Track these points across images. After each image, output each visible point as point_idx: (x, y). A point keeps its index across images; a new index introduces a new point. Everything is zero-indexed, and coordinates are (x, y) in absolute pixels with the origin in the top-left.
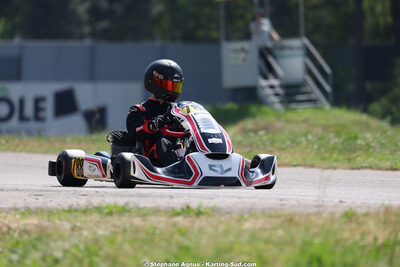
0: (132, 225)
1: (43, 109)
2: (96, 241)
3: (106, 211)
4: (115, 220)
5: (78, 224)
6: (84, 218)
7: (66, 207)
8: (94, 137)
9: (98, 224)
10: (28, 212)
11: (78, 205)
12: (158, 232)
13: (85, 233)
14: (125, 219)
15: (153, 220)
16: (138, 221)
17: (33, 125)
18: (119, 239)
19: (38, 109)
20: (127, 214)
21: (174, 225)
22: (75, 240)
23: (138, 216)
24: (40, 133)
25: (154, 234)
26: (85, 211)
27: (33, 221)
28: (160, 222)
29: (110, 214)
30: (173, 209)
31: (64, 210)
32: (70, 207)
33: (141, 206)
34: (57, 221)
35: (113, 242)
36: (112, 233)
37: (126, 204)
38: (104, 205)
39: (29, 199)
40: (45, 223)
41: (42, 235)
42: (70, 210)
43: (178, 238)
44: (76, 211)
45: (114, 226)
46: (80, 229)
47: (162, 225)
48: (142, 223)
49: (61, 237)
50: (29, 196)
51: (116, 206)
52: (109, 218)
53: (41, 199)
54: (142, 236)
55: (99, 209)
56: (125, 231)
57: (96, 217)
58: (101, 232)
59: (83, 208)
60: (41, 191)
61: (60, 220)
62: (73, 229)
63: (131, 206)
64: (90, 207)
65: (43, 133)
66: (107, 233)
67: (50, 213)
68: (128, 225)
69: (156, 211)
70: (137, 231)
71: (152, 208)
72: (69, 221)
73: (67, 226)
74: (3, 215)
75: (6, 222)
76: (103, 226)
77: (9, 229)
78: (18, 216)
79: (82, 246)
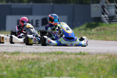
0: (64, 57)
2: (54, 62)
3: (57, 53)
4: (59, 56)
5: (49, 57)
6: (50, 55)
7: (45, 52)
9: (54, 57)
10: (34, 53)
11: (49, 51)
13: (51, 60)
14: (62, 56)
15: (71, 56)
16: (66, 56)
18: (61, 62)
20: (63, 54)
21: (77, 57)
22: (48, 62)
25: (71, 60)
26: (51, 53)
27: (35, 56)
29: (58, 54)
30: (76, 53)
33: (67, 52)
35: (59, 63)
36: (58, 60)
37: (63, 51)
38: (56, 52)
40: (39, 57)
41: (39, 60)
42: (46, 53)
43: (77, 61)
44: (48, 53)
45: (59, 58)
46: (49, 58)
47: (73, 58)
49: (44, 61)
50: (34, 49)
51: (60, 52)
52: (57, 55)
53: (38, 50)
54: (67, 61)
55: (55, 53)
56: (62, 59)
57: (54, 55)
58: (55, 60)
60: (38, 47)
61: (43, 56)
62: (47, 58)
63: (64, 52)
64: (52, 52)
67: (40, 54)
68: (63, 58)
70: (66, 59)
71: (70, 53)
72: (46, 56)
73: (45, 58)
74: (27, 54)
75: (28, 56)
76: (56, 58)
77: (28, 58)
78: (31, 55)
79: (50, 64)
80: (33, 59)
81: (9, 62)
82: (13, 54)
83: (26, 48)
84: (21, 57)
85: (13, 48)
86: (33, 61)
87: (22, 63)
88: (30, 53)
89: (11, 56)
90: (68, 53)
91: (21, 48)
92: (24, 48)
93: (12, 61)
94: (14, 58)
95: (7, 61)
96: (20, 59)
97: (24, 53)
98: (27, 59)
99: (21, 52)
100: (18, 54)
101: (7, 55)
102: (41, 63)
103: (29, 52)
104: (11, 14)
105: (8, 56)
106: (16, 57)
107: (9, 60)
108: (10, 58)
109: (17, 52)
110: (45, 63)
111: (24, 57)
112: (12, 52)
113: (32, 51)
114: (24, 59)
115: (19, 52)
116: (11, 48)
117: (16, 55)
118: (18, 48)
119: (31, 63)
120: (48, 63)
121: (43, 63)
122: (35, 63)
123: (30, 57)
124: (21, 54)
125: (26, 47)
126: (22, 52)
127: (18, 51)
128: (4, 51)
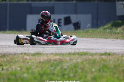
0: (88, 58)
3: (81, 54)
4: (83, 57)
5: (72, 58)
6: (73, 56)
8: (77, 31)
9: (78, 58)
10: (56, 54)
11: (72, 52)
12: (96, 61)
13: (74, 61)
14: (86, 56)
15: (95, 57)
16: (90, 57)
18: (85, 62)
20: (87, 55)
21: (102, 58)
22: (71, 63)
23: (90, 55)
26: (74, 54)
27: (57, 57)
28: (97, 57)
29: (82, 55)
30: (101, 53)
31: (67, 54)
34: (65, 57)
35: (83, 64)
36: (82, 61)
37: (87, 52)
38: (80, 52)
39: (56, 51)
40: (61, 58)
41: (61, 61)
42: (69, 54)
43: (102, 62)
44: (71, 54)
45: (83, 59)
46: (72, 60)
47: (98, 58)
48: (92, 58)
49: (67, 62)
50: (57, 49)
51: (83, 52)
52: (81, 56)
53: (60, 50)
55: (78, 54)
56: (86, 60)
57: (77, 56)
58: (79, 61)
60: (60, 48)
61: (66, 57)
62: (70, 59)
63: (88, 52)
64: (75, 53)
65: (61, 30)
67: (63, 55)
68: (87, 58)
69: (96, 54)
70: (90, 60)
71: (95, 53)
72: (69, 57)
73: (68, 59)
74: (48, 55)
75: (49, 57)
76: (80, 58)
77: (50, 59)
78: (53, 56)
79: (73, 65)
80: (55, 60)
81: (30, 64)
82: (34, 55)
83: (47, 48)
84: (43, 58)
85: (34, 49)
86: (55, 62)
87: (44, 64)
88: (52, 54)
89: (32, 57)
90: (92, 53)
91: (43, 48)
92: (45, 49)
93: (33, 62)
94: (35, 59)
95: (28, 63)
96: (42, 60)
97: (46, 53)
99: (43, 53)
100: (39, 55)
101: (28, 56)
102: (64, 64)
103: (51, 52)
104: (32, 13)
106: (37, 58)
107: (30, 62)
108: (30, 59)
109: (39, 52)
110: (68, 65)
111: (45, 58)
112: (33, 54)
113: (54, 52)
114: (46, 60)
116: (31, 49)
117: (36, 56)
118: (39, 49)
119: (53, 64)
120: (71, 65)
121: (66, 64)
122: (58, 65)
123: (52, 58)
124: (42, 55)
125: (48, 48)
126: (44, 53)
128: (24, 52)
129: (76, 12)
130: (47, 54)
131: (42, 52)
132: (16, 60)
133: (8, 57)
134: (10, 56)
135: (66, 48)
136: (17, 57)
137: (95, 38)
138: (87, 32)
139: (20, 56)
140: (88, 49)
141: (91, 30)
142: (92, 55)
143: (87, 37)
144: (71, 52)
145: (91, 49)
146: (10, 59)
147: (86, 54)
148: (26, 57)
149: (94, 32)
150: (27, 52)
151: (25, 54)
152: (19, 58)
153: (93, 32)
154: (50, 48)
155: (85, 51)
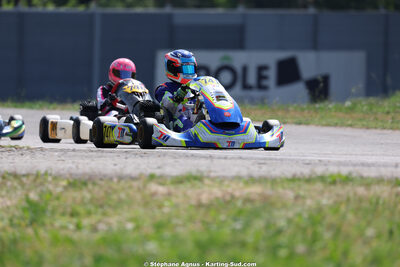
0: (355, 194)
1: (266, 78)
2: (320, 210)
3: (329, 180)
4: (339, 189)
5: (302, 193)
6: (306, 186)
7: (289, 175)
8: (317, 106)
9: (322, 193)
10: (252, 180)
11: (302, 173)
12: (381, 201)
13: (309, 202)
14: (348, 188)
15: (377, 189)
16: (361, 190)
17: (256, 93)
18: (343, 208)
19: (261, 77)
20: (351, 183)
21: (398, 194)
22: (298, 209)
23: (361, 185)
24: (262, 101)
25: (377, 204)
26: (309, 180)
27: (255, 190)
28: (384, 192)
29: (334, 183)
30: (396, 179)
31: (288, 180)
32: (294, 176)
33: (365, 174)
34: (280, 190)
35: (336, 211)
36: (335, 202)
37: (350, 174)
38: (328, 174)
39: (252, 168)
40: (268, 191)
41: (267, 203)
42: (294, 179)
44: (299, 179)
45: (338, 195)
46: (304, 198)
47: (385, 195)
48: (365, 193)
49: (284, 206)
50: (253, 164)
51: (339, 174)
52: (332, 187)
53: (264, 168)
54: (365, 205)
55: (322, 178)
56: (348, 200)
57: (319, 186)
58: (324, 201)
59: (307, 176)
60: (265, 159)
61: (284, 188)
62: (297, 197)
63: (354, 175)
64: (314, 176)
65: (266, 101)
66: (331, 202)
67: (273, 181)
68: (351, 195)
69: (380, 181)
70: (360, 200)
71: (376, 177)
72: (292, 189)
73: (290, 195)
74: (226, 183)
75: (230, 190)
76: (326, 195)
77: (233, 197)
78: (241, 185)
79: (306, 215)
80: (248, 200)
81: (166, 210)
82: (179, 181)
83: (223, 161)
84: (208, 193)
85: (181, 160)
86: (249, 206)
87: (212, 213)
88: (238, 178)
89: (172, 188)
90: (368, 178)
91: (208, 161)
92: (216, 161)
93: (176, 206)
94: (185, 195)
95: (160, 207)
96: (205, 199)
97: (218, 177)
98: (228, 198)
99: (208, 177)
100: (196, 182)
101: (160, 184)
102: (276, 213)
103: (233, 173)
105: (161, 189)
106: (191, 192)
107: (167, 203)
108: (169, 194)
109: (194, 173)
110: (290, 214)
111: (217, 192)
112: (177, 177)
113: (244, 172)
114: (217, 198)
115: (199, 174)
116: (171, 161)
117: (188, 185)
118: (196, 162)
119: (240, 212)
120: (299, 215)
121: (283, 213)
122: (256, 214)
123: (237, 194)
124: (207, 181)
125: (226, 158)
126: (212, 174)
127: (198, 171)
128: (150, 171)
129: (315, 45)
130: (221, 180)
131: (205, 174)
132: (123, 196)
133: (97, 189)
134: (102, 183)
135: (281, 160)
136: (123, 189)
137: (376, 128)
138: (352, 109)
139: (135, 184)
140: (355, 165)
141: (364, 104)
142: (367, 183)
143: (351, 126)
144: (298, 173)
145: (363, 164)
146: (102, 194)
147: (347, 180)
148: (153, 187)
149: (375, 110)
150: (158, 172)
151: (152, 177)
152: (131, 192)
153: (371, 109)
154: (232, 158)
155: (345, 171)
